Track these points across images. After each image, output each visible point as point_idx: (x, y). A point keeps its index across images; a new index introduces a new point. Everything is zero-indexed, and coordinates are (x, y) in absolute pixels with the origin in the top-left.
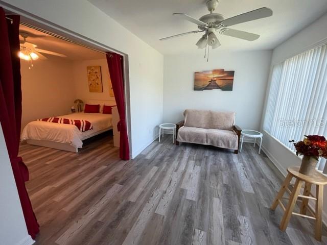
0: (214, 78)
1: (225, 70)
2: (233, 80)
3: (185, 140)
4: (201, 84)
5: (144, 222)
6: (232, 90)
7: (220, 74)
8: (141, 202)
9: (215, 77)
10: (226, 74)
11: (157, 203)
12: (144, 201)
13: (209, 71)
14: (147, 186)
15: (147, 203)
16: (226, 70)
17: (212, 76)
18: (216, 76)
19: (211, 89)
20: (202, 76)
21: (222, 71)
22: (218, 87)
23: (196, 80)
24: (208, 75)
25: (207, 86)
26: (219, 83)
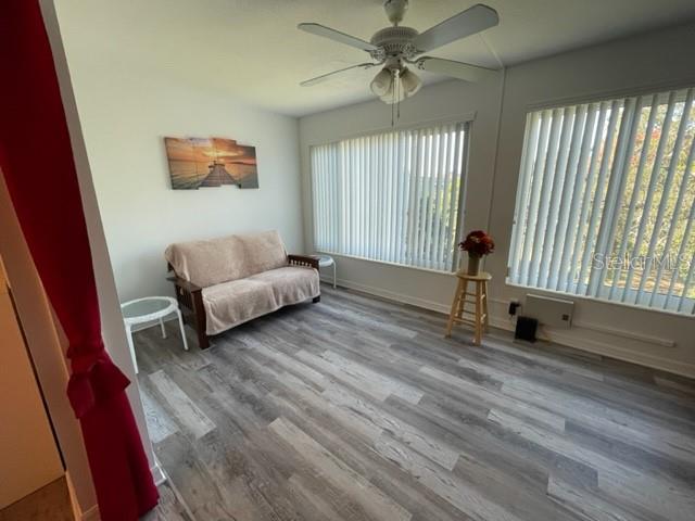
0: (218, 158)
1: (238, 143)
2: (255, 165)
3: (232, 322)
4: (189, 172)
5: (480, 502)
6: (257, 187)
7: (229, 151)
8: (414, 496)
9: (222, 157)
10: (241, 153)
11: (421, 458)
12: (413, 487)
13: (205, 140)
14: (354, 466)
15: (421, 481)
16: (240, 142)
17: (215, 154)
18: (222, 153)
19: (217, 185)
20: (188, 150)
21: (233, 145)
22: (230, 180)
23: (172, 160)
24: (203, 148)
25: (207, 178)
26: (232, 170)
